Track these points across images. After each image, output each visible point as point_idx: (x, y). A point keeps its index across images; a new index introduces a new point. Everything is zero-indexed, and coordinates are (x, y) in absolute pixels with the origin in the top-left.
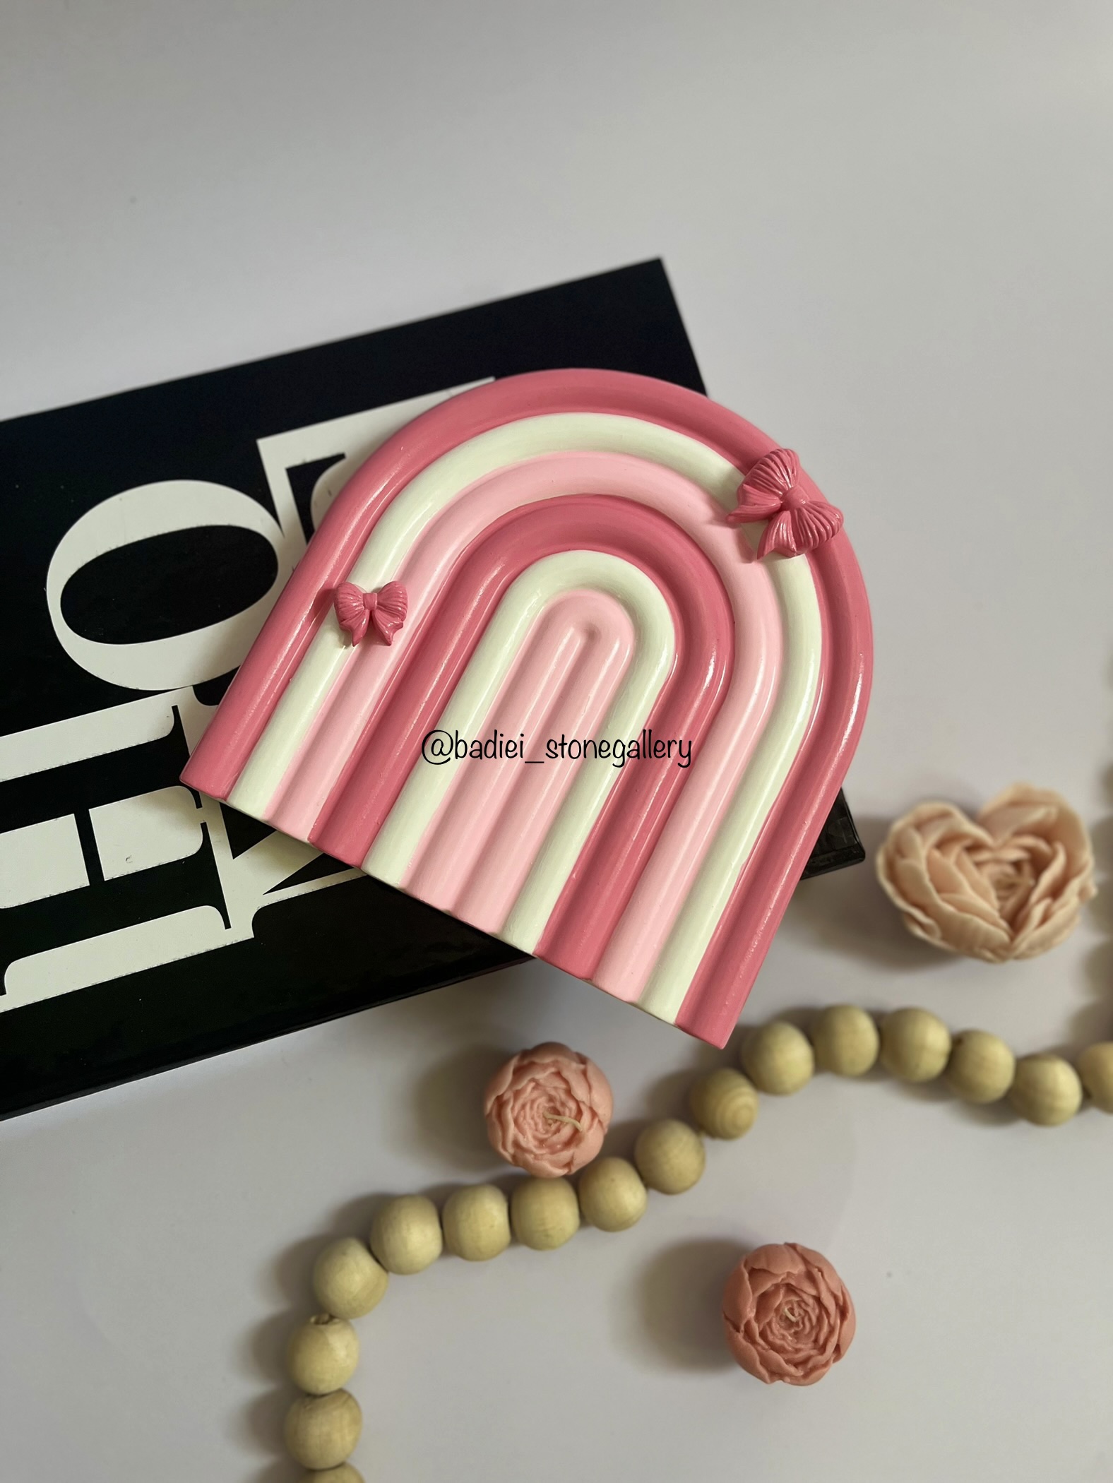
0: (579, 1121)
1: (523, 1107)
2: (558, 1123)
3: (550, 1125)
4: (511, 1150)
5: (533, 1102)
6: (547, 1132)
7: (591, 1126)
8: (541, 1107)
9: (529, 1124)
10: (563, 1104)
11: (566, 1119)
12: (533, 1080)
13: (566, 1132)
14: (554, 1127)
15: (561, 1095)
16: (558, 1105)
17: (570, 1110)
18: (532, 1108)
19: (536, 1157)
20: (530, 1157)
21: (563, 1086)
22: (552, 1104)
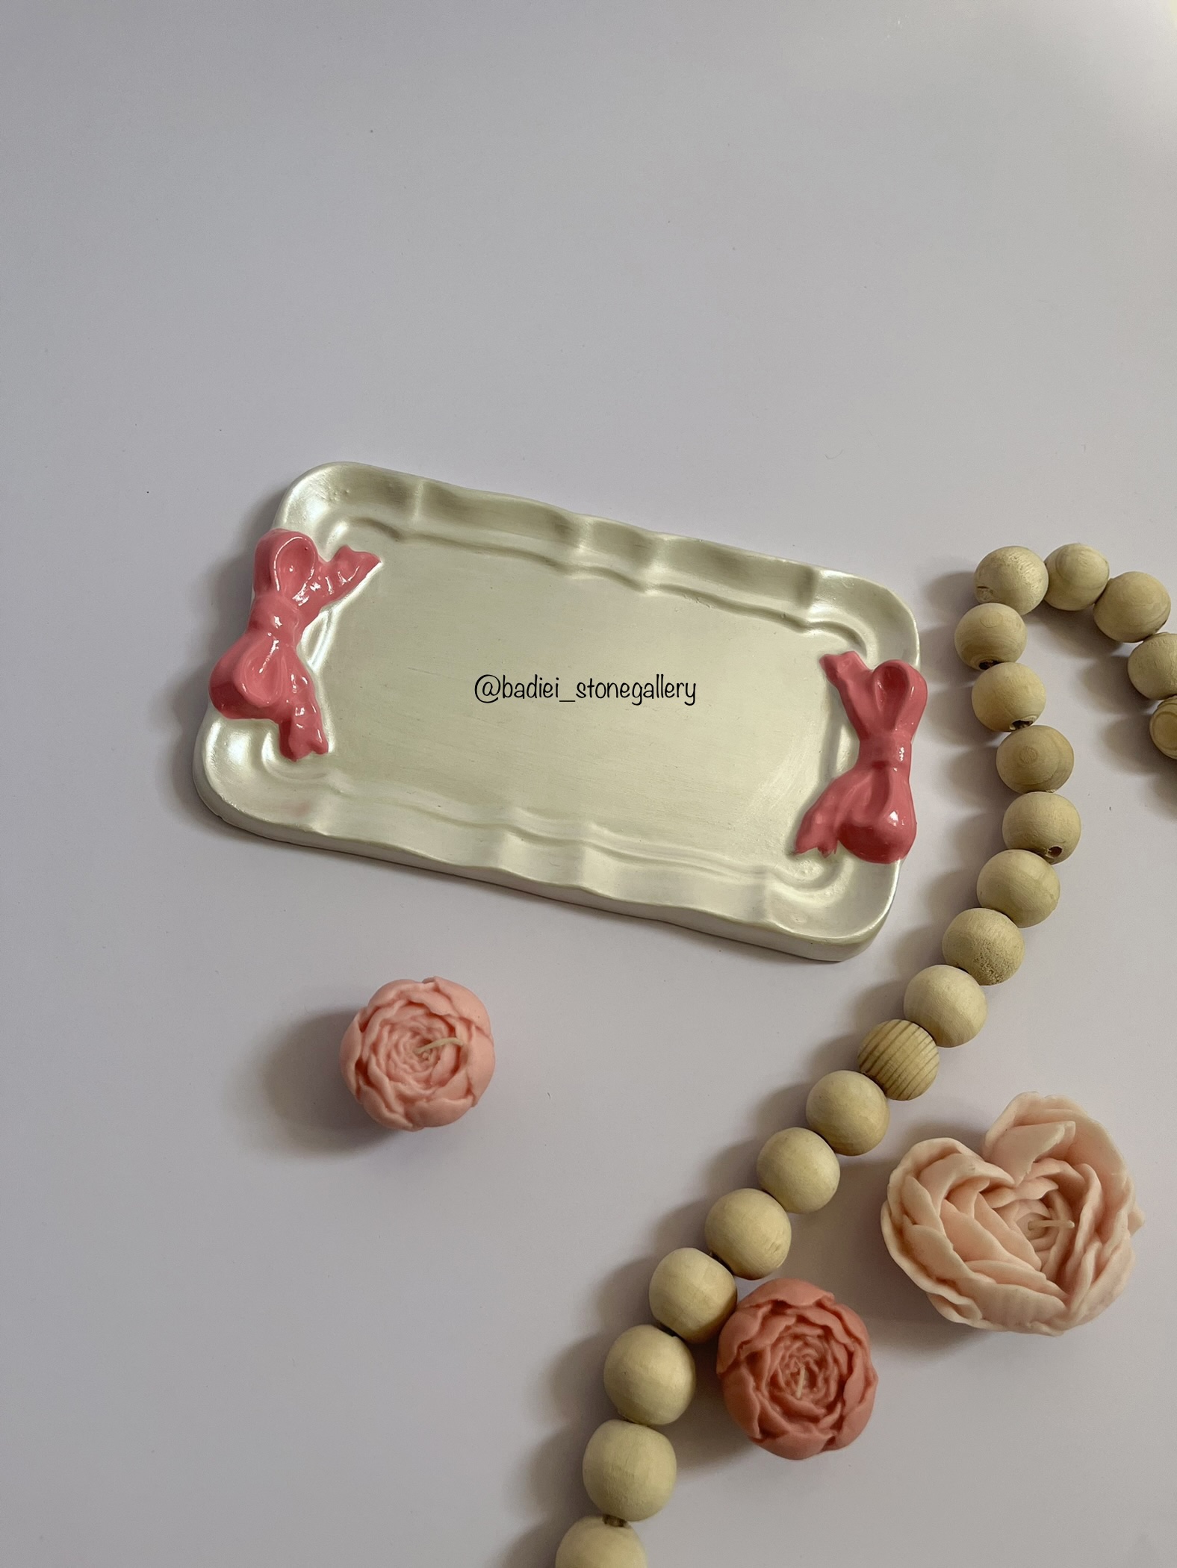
0: (455, 1036)
1: (389, 1056)
2: (434, 1053)
3: (427, 1059)
4: (399, 1108)
5: (396, 1046)
6: (427, 1067)
7: (470, 1036)
8: (408, 1047)
9: (405, 1071)
10: (430, 1030)
11: (440, 1042)
12: (385, 1022)
13: (448, 1056)
14: (432, 1059)
15: (423, 1023)
16: (426, 1035)
17: (440, 1031)
18: (398, 1053)
19: (429, 1099)
20: (423, 1104)
21: (419, 1012)
22: (418, 1038)
